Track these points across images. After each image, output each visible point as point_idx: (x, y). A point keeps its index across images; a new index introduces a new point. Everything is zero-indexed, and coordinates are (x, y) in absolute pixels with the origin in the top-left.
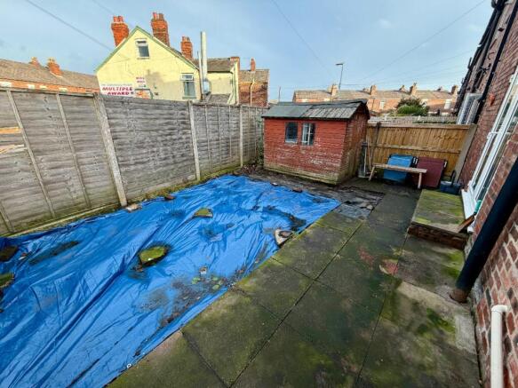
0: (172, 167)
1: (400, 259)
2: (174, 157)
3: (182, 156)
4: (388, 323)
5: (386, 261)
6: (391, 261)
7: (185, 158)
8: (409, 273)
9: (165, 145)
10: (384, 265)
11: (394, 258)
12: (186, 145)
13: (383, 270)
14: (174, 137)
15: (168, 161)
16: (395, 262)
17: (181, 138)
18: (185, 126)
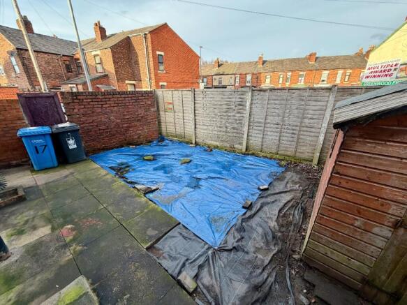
0: (224, 134)
1: (66, 246)
2: (226, 127)
3: (234, 128)
4: (45, 212)
5: (74, 233)
6: (71, 237)
7: (235, 131)
8: (51, 241)
9: (221, 118)
10: (73, 229)
11: (71, 241)
12: (238, 122)
13: (69, 226)
14: (229, 114)
15: (221, 129)
16: (68, 240)
17: (235, 116)
18: (241, 107)
